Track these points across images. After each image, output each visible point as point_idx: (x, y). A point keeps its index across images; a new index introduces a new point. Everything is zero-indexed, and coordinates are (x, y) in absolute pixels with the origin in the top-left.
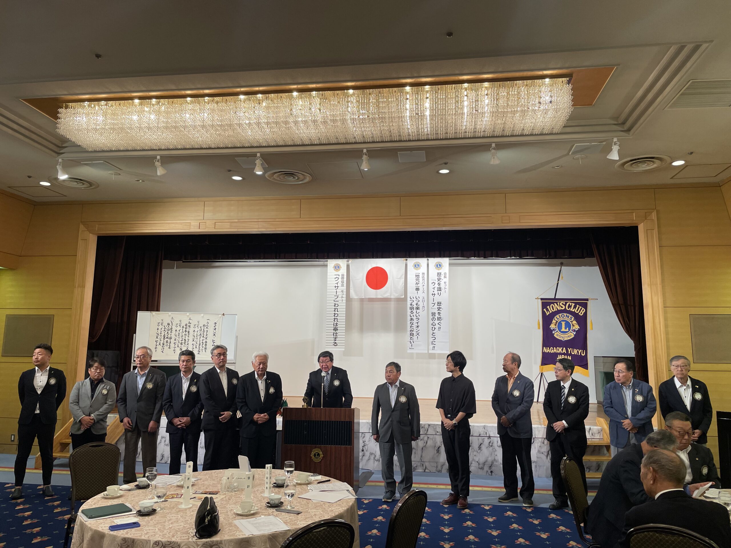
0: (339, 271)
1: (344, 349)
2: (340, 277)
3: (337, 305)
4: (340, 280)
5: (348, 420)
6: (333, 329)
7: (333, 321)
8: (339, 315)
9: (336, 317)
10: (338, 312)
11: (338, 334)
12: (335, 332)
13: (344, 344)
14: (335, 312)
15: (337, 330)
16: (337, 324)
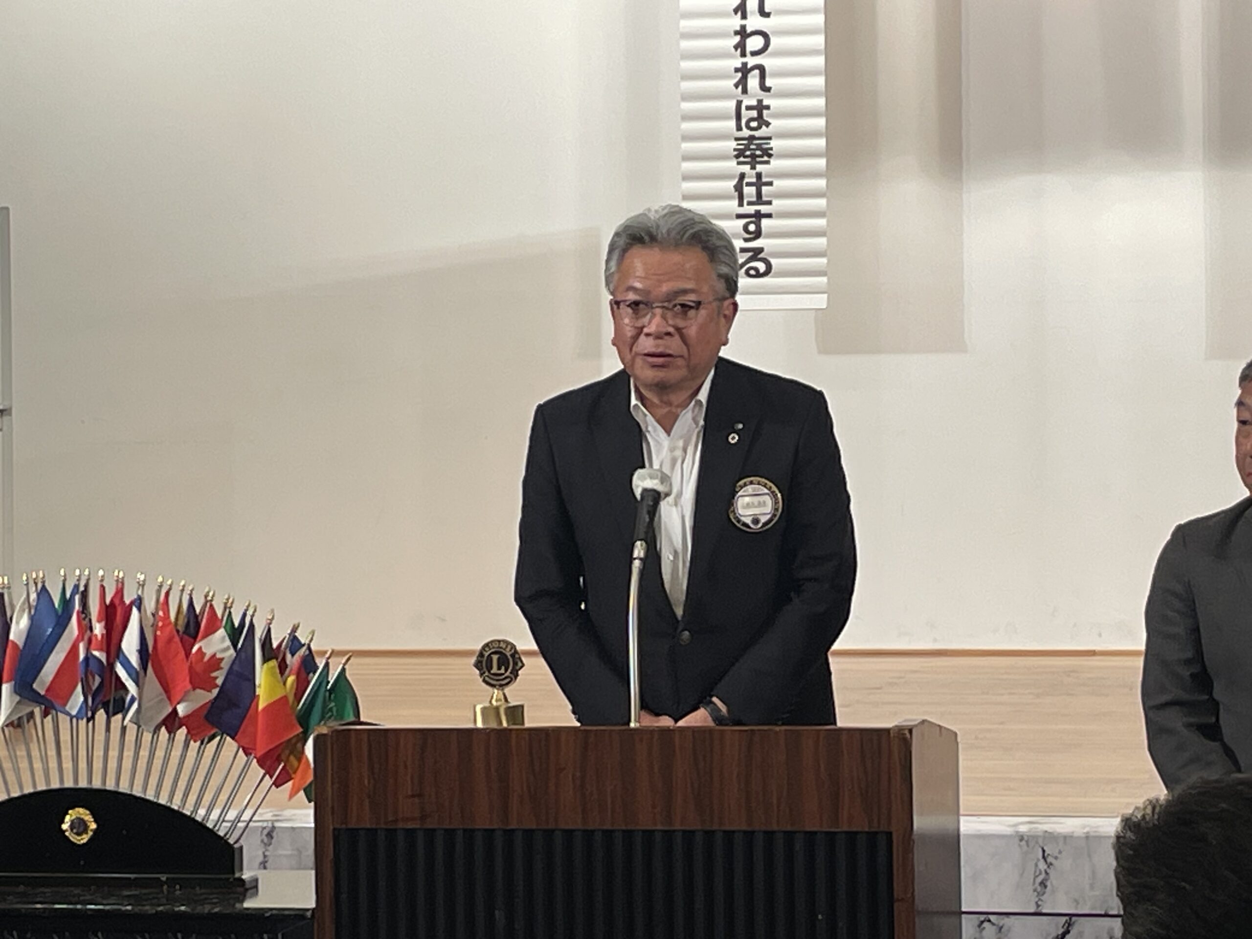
1: (821, 301)
5: (861, 825)
6: (735, 150)
7: (734, 88)
8: (774, 41)
9: (754, 54)
10: (766, 15)
11: (776, 183)
12: (754, 172)
13: (824, 260)
14: (744, 17)
15: (766, 158)
16: (765, 112)
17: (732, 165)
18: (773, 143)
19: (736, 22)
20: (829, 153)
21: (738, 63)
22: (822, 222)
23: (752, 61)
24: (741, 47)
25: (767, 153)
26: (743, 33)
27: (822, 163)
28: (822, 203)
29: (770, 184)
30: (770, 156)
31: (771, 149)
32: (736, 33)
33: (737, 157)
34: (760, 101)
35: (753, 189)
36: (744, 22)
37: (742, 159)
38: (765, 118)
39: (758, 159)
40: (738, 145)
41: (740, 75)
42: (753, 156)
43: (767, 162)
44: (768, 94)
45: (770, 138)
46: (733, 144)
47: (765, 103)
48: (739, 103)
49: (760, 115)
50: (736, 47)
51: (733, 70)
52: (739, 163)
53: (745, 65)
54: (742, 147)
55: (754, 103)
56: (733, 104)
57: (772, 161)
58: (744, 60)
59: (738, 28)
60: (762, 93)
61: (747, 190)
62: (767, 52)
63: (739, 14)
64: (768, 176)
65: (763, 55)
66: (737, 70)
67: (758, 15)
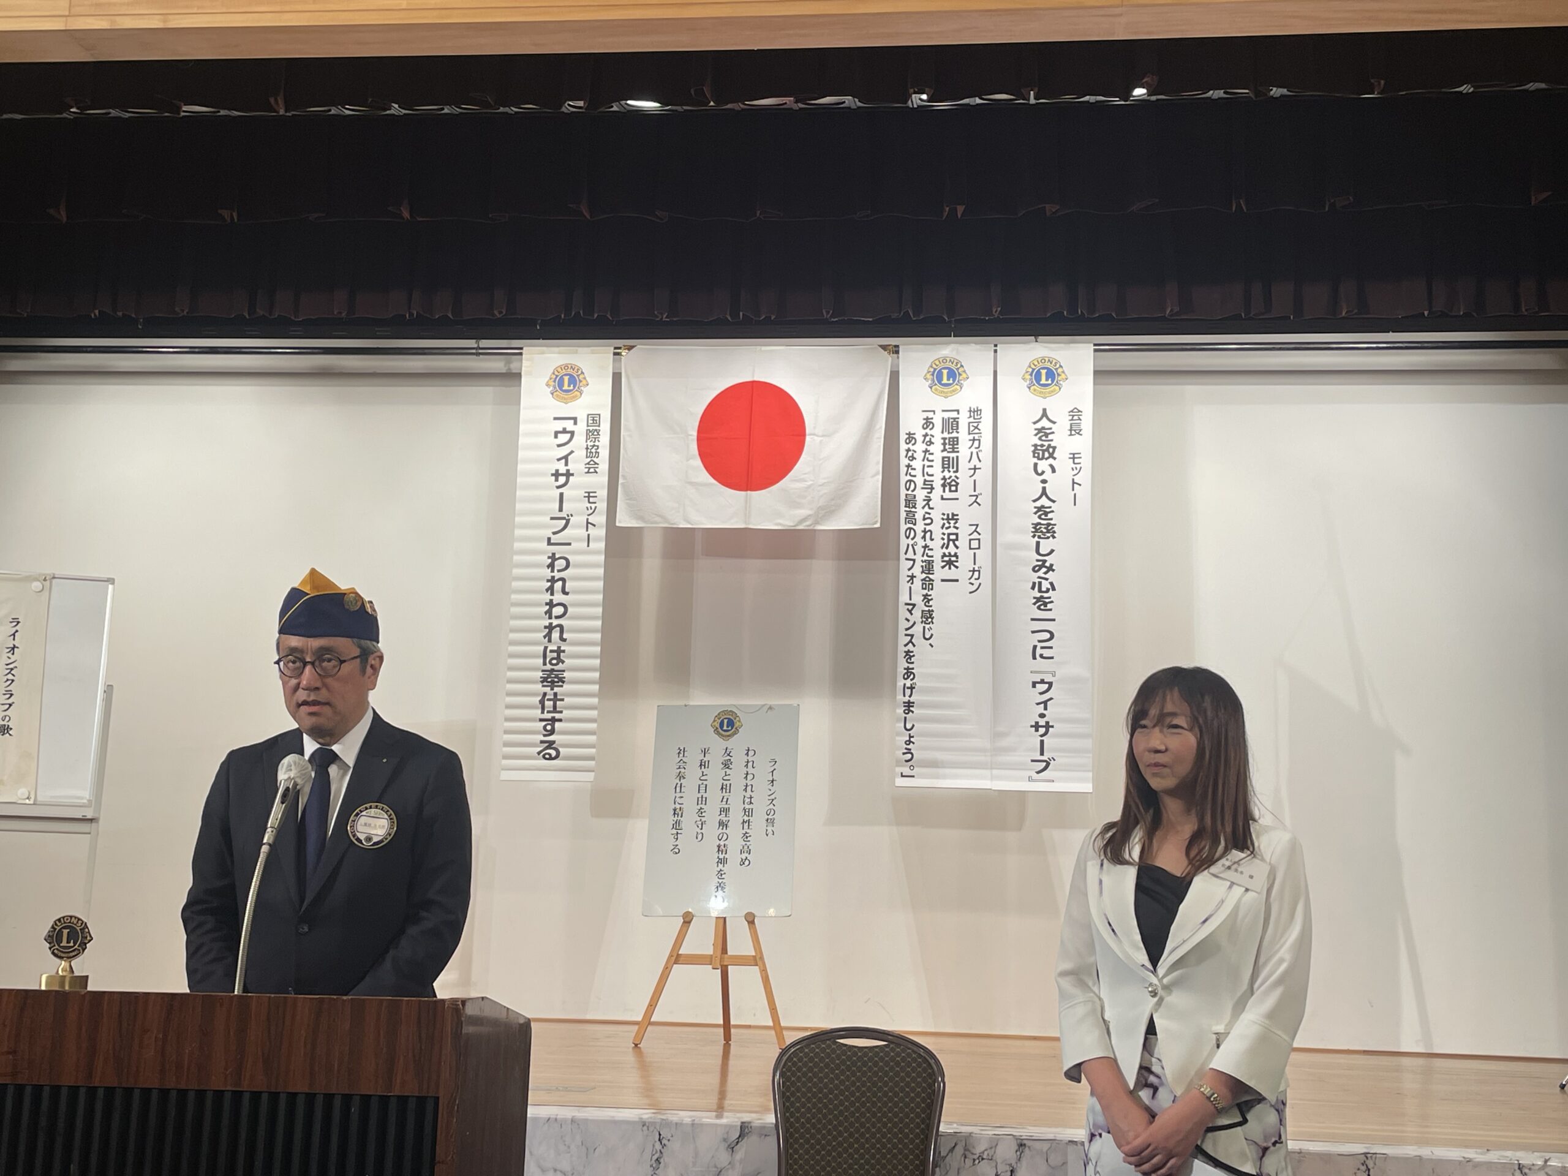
0: (575, 398)
1: (591, 777)
2: (581, 428)
3: (563, 563)
4: (580, 440)
6: (541, 677)
7: (543, 639)
8: (570, 610)
9: (557, 617)
10: (567, 594)
11: (566, 699)
12: (552, 692)
13: (593, 750)
14: (552, 594)
15: (560, 684)
16: (562, 654)
17: (539, 688)
18: (565, 674)
19: (547, 597)
20: (601, 682)
21: (547, 623)
22: (594, 726)
23: (555, 622)
24: (549, 613)
25: (562, 680)
26: (551, 604)
27: (596, 687)
28: (594, 713)
29: (562, 700)
30: (563, 682)
31: (564, 678)
32: (547, 604)
33: (542, 682)
34: (559, 647)
35: (552, 703)
36: (552, 597)
37: (545, 684)
38: (562, 658)
39: (556, 684)
40: (543, 674)
41: (547, 630)
42: (553, 682)
43: (562, 686)
44: (564, 643)
45: (564, 671)
46: (541, 674)
47: (562, 648)
48: (546, 648)
49: (559, 656)
50: (546, 613)
51: (543, 627)
52: (543, 686)
53: (551, 624)
54: (546, 676)
55: (556, 648)
56: (542, 648)
57: (565, 686)
58: (550, 621)
59: (548, 601)
60: (561, 642)
61: (547, 703)
62: (565, 617)
63: (549, 592)
64: (561, 695)
65: (563, 618)
66: (546, 627)
67: (561, 593)
